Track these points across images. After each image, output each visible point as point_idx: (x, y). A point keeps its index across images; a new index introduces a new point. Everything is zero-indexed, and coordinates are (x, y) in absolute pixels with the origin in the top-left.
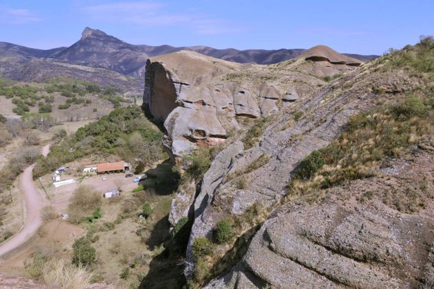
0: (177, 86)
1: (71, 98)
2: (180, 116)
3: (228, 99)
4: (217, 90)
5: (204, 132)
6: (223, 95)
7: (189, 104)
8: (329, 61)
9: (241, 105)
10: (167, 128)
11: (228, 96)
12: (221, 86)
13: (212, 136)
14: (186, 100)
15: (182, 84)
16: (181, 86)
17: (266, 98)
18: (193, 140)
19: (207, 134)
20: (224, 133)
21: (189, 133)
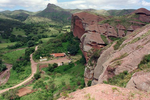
0: (84, 25)
1: (44, 29)
2: (86, 36)
3: (105, 30)
4: (101, 27)
5: (96, 42)
6: (103, 28)
7: (90, 32)
8: (145, 14)
9: (110, 32)
10: (81, 41)
11: (105, 29)
12: (102, 25)
13: (99, 44)
14: (89, 30)
15: (86, 24)
16: (85, 25)
17: (120, 30)
18: (92, 46)
19: (97, 44)
20: (104, 43)
21: (90, 43)
